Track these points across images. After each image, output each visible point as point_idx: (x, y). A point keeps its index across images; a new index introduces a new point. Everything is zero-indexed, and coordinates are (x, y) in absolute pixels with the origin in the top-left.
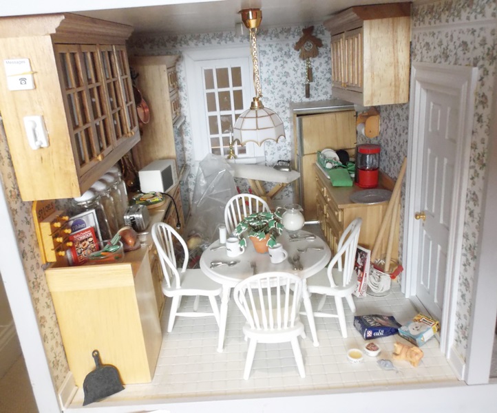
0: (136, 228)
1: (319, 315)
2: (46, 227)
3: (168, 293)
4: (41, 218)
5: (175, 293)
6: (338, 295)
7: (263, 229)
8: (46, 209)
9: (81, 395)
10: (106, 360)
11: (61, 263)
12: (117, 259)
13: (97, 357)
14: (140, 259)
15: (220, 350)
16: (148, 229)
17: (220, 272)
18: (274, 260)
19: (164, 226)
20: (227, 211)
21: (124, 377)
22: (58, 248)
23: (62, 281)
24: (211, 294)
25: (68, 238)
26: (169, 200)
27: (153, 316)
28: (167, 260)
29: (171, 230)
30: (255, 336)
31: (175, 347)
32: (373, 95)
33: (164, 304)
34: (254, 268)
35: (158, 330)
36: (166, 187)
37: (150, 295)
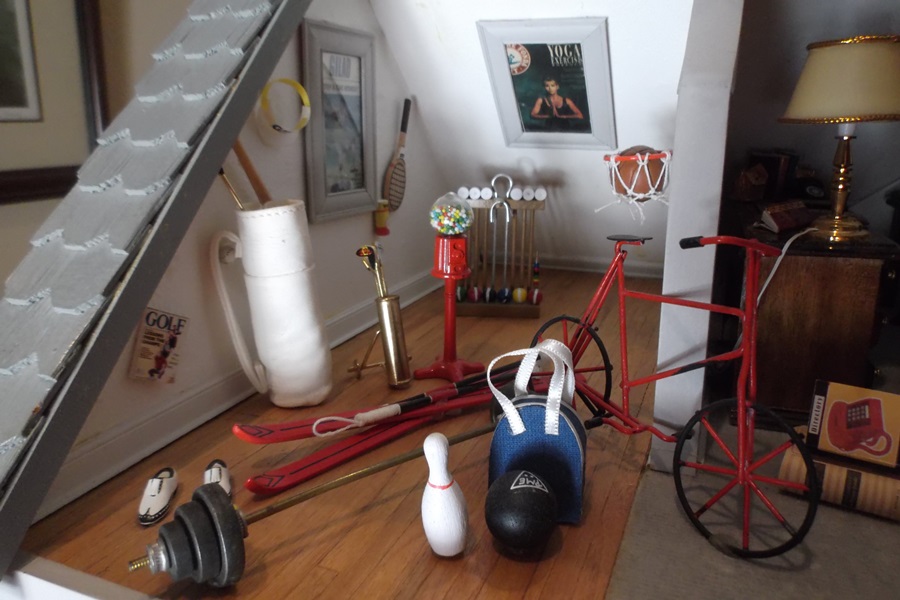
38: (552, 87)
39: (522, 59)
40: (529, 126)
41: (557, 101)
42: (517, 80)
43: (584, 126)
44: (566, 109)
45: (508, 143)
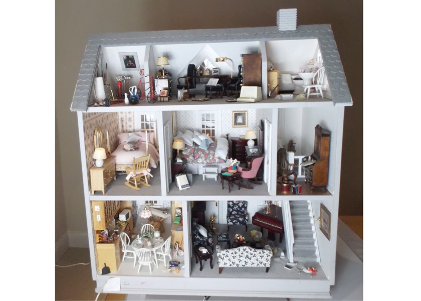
0: (117, 233)
1: (159, 260)
2: (98, 235)
3: (123, 251)
4: (97, 233)
5: (125, 251)
6: (164, 255)
7: (147, 237)
8: (98, 232)
9: (101, 273)
10: (107, 266)
11: (100, 243)
12: (111, 242)
13: (105, 264)
14: (117, 242)
15: (134, 266)
16: (119, 234)
17: (135, 247)
18: (149, 245)
19: (124, 233)
20: (142, 229)
21: (111, 270)
22: (100, 239)
23: (100, 246)
24: (134, 252)
25: (101, 237)
26: (127, 223)
27: (119, 257)
28: (124, 243)
29: (126, 234)
30: (141, 263)
31: (123, 264)
32: (177, 205)
33: (122, 254)
34: (143, 247)
35: (120, 260)
36: (127, 219)
37: (118, 251)
38: (130, 61)
39: (125, 58)
40: (127, 67)
41: (131, 63)
42: (124, 60)
43: (135, 67)
44: (132, 64)
45: (123, 70)
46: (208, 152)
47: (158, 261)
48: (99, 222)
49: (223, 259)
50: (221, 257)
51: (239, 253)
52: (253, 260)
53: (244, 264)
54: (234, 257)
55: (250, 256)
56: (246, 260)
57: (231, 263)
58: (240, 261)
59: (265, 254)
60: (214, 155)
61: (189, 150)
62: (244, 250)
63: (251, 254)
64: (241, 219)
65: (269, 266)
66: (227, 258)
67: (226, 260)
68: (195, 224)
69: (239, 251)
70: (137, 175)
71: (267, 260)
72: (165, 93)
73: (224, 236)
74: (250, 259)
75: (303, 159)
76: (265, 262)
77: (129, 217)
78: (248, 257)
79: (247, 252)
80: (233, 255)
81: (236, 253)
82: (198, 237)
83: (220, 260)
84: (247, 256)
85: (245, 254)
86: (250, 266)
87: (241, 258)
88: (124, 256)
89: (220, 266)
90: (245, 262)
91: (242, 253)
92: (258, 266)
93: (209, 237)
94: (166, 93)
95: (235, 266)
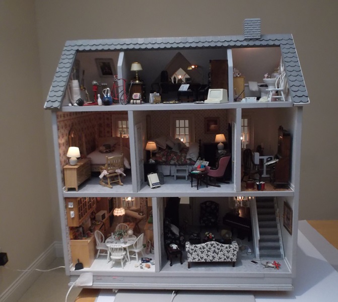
0: (91, 231)
2: (72, 231)
3: (97, 248)
6: (137, 252)
7: (120, 234)
9: (74, 268)
11: (74, 239)
13: (79, 260)
16: (94, 232)
19: (98, 231)
20: (117, 227)
21: (84, 266)
24: (107, 249)
26: (103, 223)
27: (93, 254)
33: (96, 251)
35: (94, 257)
36: (102, 219)
37: (93, 249)
38: (106, 68)
39: (102, 64)
40: (103, 74)
41: (107, 70)
43: (111, 74)
44: (109, 71)
46: (180, 155)
47: (130, 257)
48: (73, 218)
49: (191, 254)
50: (189, 252)
51: (207, 248)
52: (220, 254)
53: (211, 258)
54: (202, 252)
55: (217, 251)
56: (213, 255)
57: (199, 258)
58: (208, 256)
59: (231, 249)
60: (185, 157)
61: (162, 153)
62: (212, 245)
63: (218, 249)
64: (213, 220)
65: (235, 261)
66: (195, 253)
67: (194, 254)
68: (168, 223)
69: (207, 246)
70: (110, 174)
71: (234, 255)
72: (137, 96)
73: (195, 235)
74: (218, 254)
75: (267, 159)
76: (231, 257)
77: (105, 218)
78: (216, 252)
79: (214, 247)
80: (201, 250)
81: (204, 248)
82: (170, 235)
83: (189, 255)
84: (214, 251)
85: (213, 249)
86: (217, 261)
87: (209, 253)
88: (98, 254)
89: (188, 261)
90: (213, 256)
91: (210, 248)
92: (225, 261)
93: (180, 235)
94: (139, 96)
95: (203, 260)
